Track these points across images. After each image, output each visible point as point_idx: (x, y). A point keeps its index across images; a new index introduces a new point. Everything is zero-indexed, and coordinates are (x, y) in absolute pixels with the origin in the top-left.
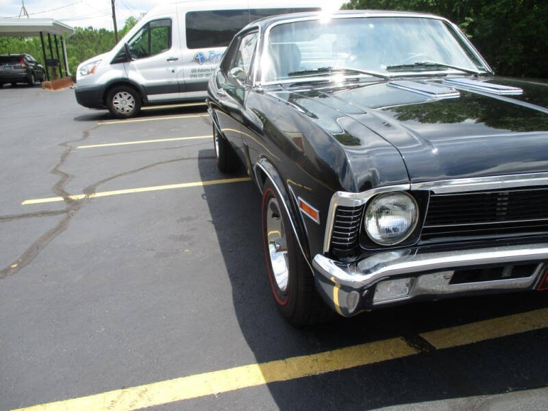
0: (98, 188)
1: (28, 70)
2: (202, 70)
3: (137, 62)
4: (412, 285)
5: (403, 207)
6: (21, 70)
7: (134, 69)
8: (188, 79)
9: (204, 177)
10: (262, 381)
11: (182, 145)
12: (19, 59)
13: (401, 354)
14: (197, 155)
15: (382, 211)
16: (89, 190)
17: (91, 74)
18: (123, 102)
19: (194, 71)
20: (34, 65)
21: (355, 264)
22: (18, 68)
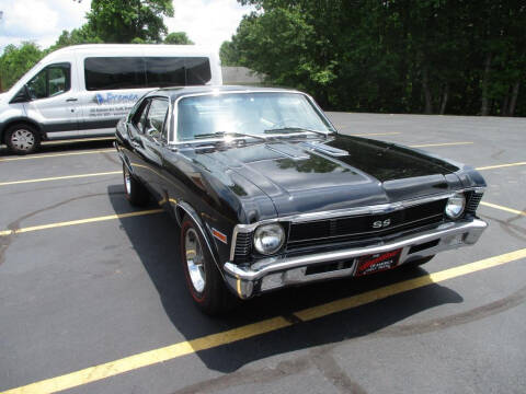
0: (22, 224)
2: (101, 110)
3: (36, 102)
4: (283, 277)
5: (275, 231)
7: (33, 108)
8: (87, 118)
9: (118, 210)
10: (192, 351)
11: (90, 181)
13: (281, 326)
14: (106, 191)
15: (264, 234)
16: (14, 226)
18: (22, 139)
19: (93, 110)
21: (249, 266)
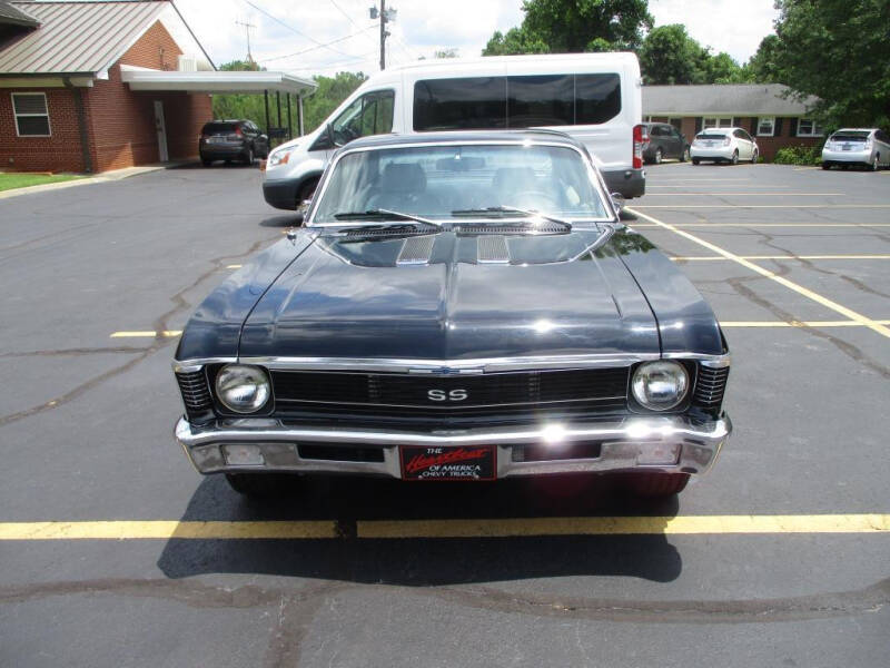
1: (245, 143)
6: (235, 143)
12: (234, 128)
17: (283, 165)
20: (255, 135)
22: (233, 139)
